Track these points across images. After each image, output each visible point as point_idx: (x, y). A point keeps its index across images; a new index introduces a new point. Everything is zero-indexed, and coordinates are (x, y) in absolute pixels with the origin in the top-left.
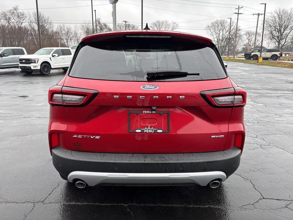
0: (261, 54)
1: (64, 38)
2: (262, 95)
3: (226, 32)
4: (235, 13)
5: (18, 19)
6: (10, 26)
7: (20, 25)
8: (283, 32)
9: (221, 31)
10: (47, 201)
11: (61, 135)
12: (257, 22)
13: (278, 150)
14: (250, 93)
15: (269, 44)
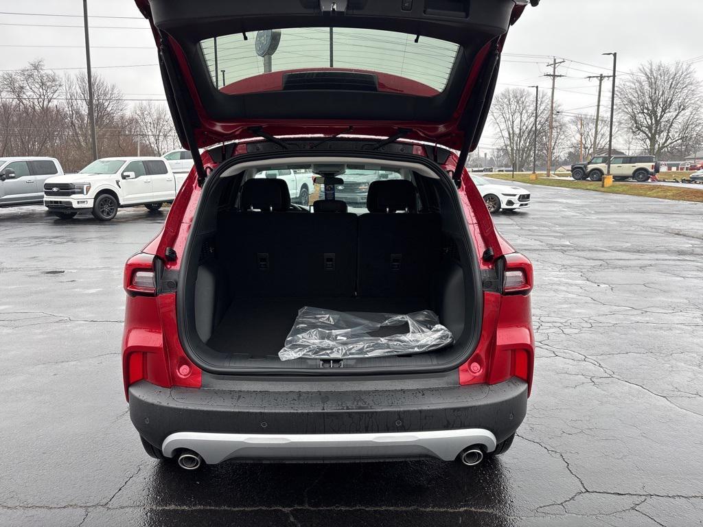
0: (609, 167)
1: (150, 133)
2: (607, 265)
3: (529, 117)
4: (547, 75)
5: (41, 90)
6: (22, 107)
7: (46, 103)
8: (661, 117)
9: (517, 115)
10: (115, 503)
11: (149, 355)
12: (597, 94)
13: (630, 387)
14: (579, 260)
15: (629, 143)
